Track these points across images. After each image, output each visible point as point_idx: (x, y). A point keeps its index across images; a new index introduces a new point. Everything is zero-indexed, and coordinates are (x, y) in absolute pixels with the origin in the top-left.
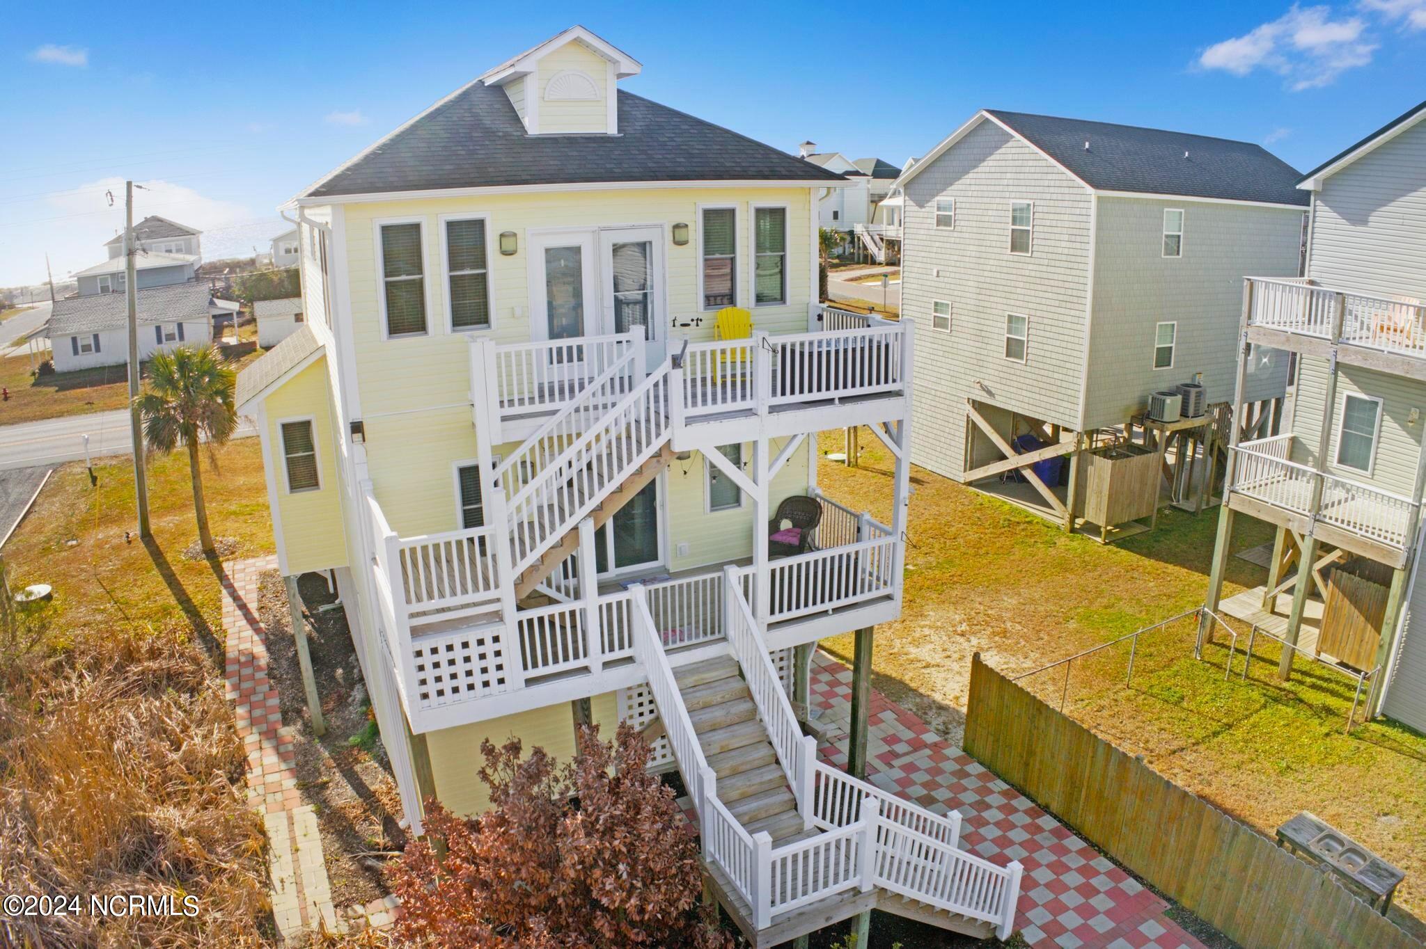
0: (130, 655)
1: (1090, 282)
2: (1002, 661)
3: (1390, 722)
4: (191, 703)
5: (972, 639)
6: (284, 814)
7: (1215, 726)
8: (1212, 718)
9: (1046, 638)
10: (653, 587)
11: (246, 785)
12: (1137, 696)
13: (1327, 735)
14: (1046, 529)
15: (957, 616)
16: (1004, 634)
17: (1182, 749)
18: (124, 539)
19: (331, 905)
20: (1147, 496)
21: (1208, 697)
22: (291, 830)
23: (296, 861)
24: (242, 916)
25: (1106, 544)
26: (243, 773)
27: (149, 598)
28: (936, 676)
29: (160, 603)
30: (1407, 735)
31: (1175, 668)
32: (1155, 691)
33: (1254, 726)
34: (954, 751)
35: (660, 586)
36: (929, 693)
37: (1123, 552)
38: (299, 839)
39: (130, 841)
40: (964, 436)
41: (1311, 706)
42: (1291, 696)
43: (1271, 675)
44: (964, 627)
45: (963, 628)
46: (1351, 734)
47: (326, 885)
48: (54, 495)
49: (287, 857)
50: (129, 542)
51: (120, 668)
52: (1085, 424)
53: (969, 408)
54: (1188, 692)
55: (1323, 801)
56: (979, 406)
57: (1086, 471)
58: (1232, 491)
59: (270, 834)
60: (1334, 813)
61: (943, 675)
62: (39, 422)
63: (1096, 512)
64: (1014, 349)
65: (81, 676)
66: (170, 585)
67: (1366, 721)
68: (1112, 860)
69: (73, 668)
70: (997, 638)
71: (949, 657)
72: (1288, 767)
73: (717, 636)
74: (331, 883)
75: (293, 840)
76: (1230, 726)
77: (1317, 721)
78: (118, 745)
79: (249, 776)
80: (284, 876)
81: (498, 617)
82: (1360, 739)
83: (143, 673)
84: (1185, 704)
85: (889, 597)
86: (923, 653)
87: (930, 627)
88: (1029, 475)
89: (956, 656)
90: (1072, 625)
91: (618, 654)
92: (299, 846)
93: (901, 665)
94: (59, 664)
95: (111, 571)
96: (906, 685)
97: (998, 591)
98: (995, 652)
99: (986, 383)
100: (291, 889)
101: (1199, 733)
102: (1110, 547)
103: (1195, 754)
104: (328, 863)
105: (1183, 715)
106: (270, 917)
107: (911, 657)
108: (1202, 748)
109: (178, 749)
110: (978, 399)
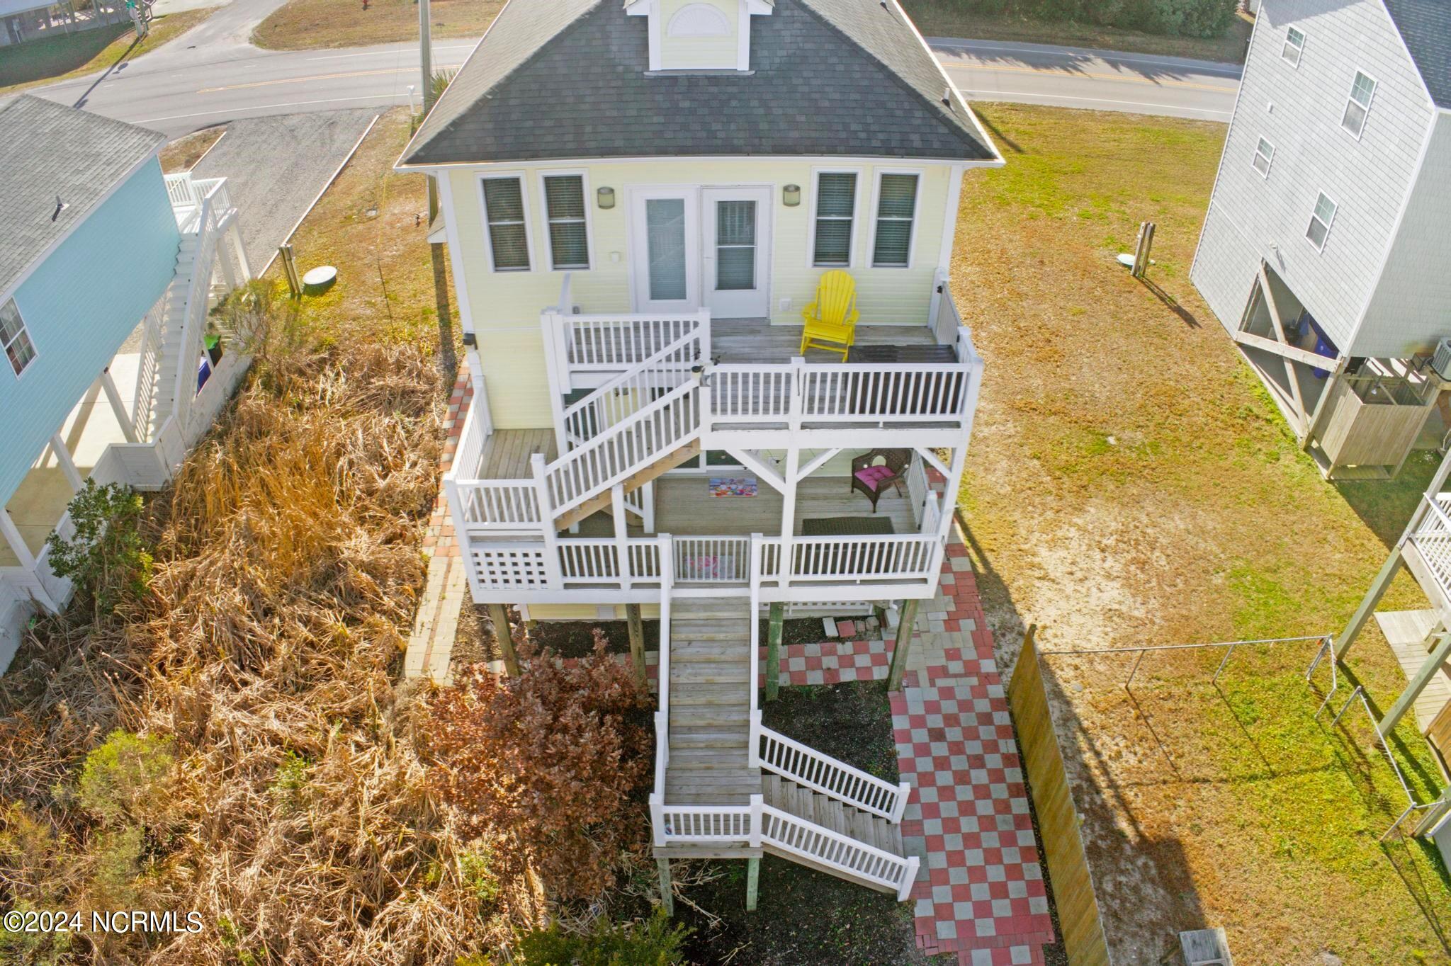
0: (379, 365)
1: (1404, 202)
2: (1120, 598)
3: (1433, 851)
4: (416, 423)
5: (1110, 559)
6: (445, 560)
7: (1259, 767)
8: (1263, 758)
9: (1181, 586)
10: (681, 539)
11: (428, 523)
12: (1213, 697)
13: (1360, 833)
14: (1281, 436)
15: (1114, 524)
16: (1143, 564)
17: (1205, 781)
18: (415, 220)
19: (449, 657)
20: (1396, 446)
21: (1281, 731)
22: (446, 578)
23: (439, 608)
24: (381, 654)
25: (1329, 481)
26: (430, 510)
27: (415, 296)
28: (1045, 591)
29: (423, 304)
30: (1436, 874)
31: (1276, 680)
32: (1237, 699)
33: (1297, 786)
34: (997, 691)
35: (688, 539)
36: (1023, 612)
37: (1341, 500)
38: (449, 588)
39: (321, 564)
40: (1249, 293)
41: (1373, 789)
42: (1364, 768)
43: (1366, 732)
44: (1111, 541)
45: (1109, 542)
46: (1383, 844)
47: (452, 638)
48: (373, 147)
49: (434, 603)
50: (418, 224)
51: (367, 377)
52: (1352, 349)
53: (1260, 269)
54: (1265, 714)
55: (1287, 906)
56: (1269, 271)
57: (1337, 398)
58: (1410, 539)
59: (430, 577)
60: (1283, 925)
61: (1050, 594)
62: (387, 45)
63: (1332, 444)
64: (1315, 232)
65: (338, 374)
66: (437, 282)
67: (1412, 836)
68: (1045, 871)
69: (333, 365)
70: (1133, 568)
71: (1072, 573)
72: (1289, 852)
73: (741, 580)
74: (457, 638)
75: (444, 587)
76: (1274, 775)
77: (1363, 811)
78: (343, 461)
79: (433, 514)
80: (426, 620)
81: (539, 540)
82: (1387, 854)
83: (382, 388)
84: (1250, 729)
85: (925, 581)
86: (1051, 559)
87: (1079, 529)
88: (1289, 367)
89: (1079, 575)
90: (1218, 580)
91: (645, 579)
92: (447, 595)
93: (1020, 567)
94: (323, 361)
95: (393, 257)
96: (1008, 594)
97: (1176, 504)
98: (1118, 585)
99: (1282, 252)
100: (426, 633)
101: (1239, 768)
102: (1331, 486)
103: (1214, 792)
104: (462, 615)
105: (1239, 741)
106: (402, 655)
107: (1036, 560)
108: (1226, 787)
109: (384, 477)
110: (1271, 264)
